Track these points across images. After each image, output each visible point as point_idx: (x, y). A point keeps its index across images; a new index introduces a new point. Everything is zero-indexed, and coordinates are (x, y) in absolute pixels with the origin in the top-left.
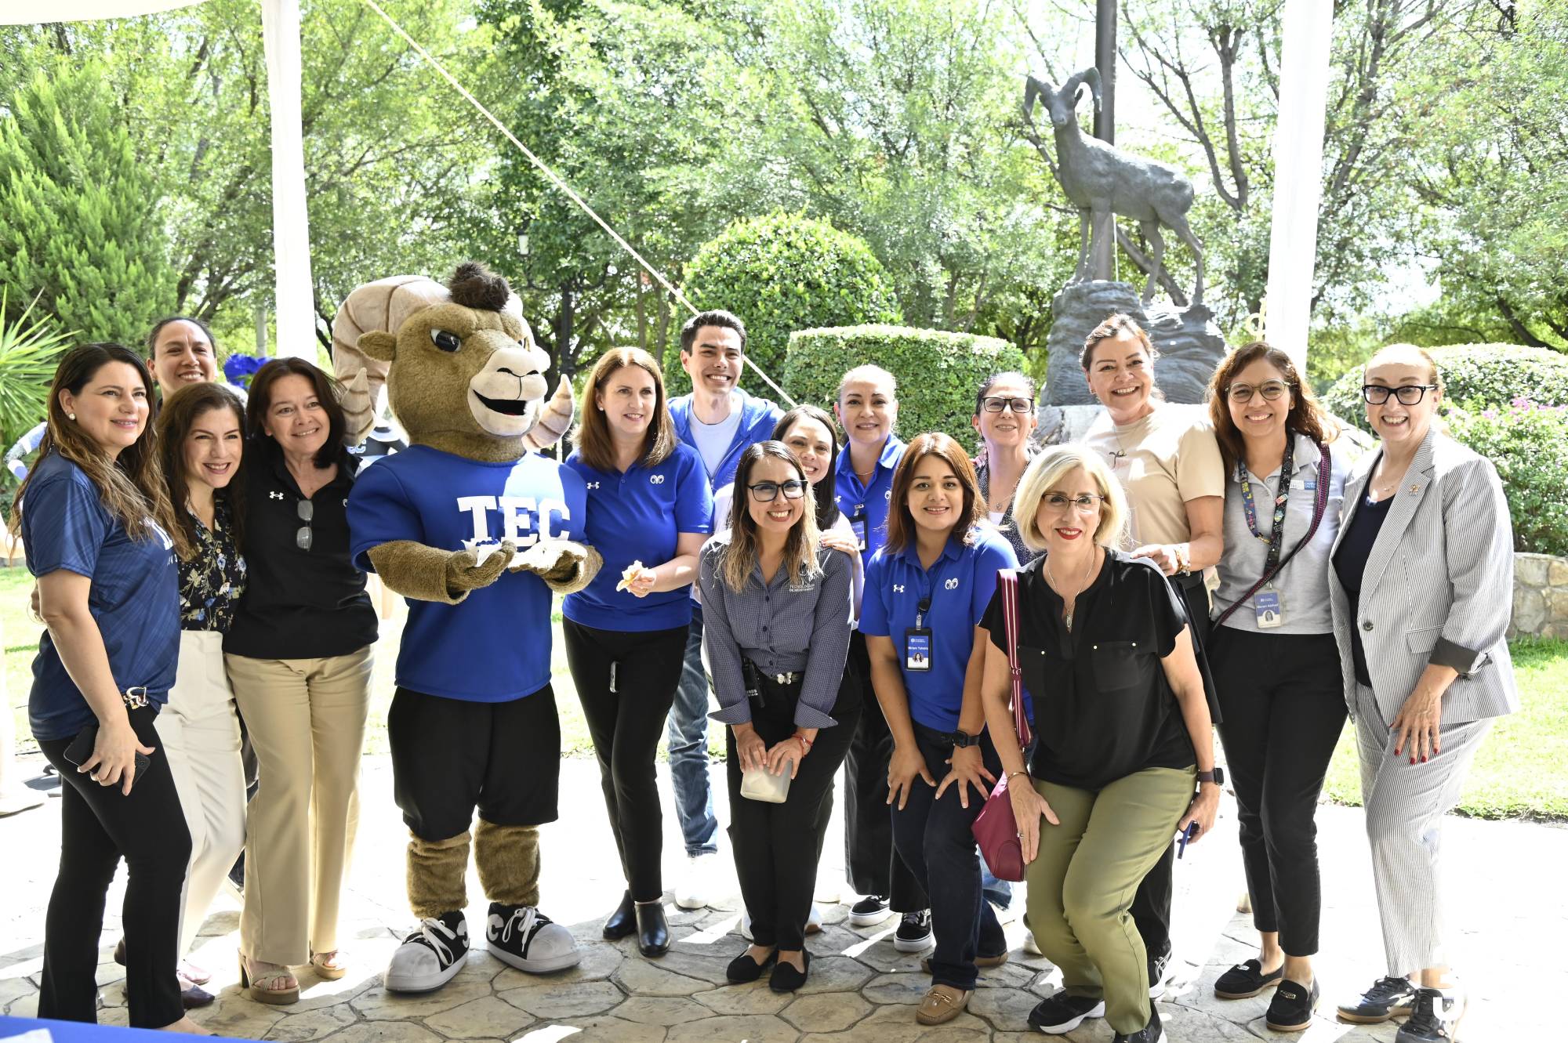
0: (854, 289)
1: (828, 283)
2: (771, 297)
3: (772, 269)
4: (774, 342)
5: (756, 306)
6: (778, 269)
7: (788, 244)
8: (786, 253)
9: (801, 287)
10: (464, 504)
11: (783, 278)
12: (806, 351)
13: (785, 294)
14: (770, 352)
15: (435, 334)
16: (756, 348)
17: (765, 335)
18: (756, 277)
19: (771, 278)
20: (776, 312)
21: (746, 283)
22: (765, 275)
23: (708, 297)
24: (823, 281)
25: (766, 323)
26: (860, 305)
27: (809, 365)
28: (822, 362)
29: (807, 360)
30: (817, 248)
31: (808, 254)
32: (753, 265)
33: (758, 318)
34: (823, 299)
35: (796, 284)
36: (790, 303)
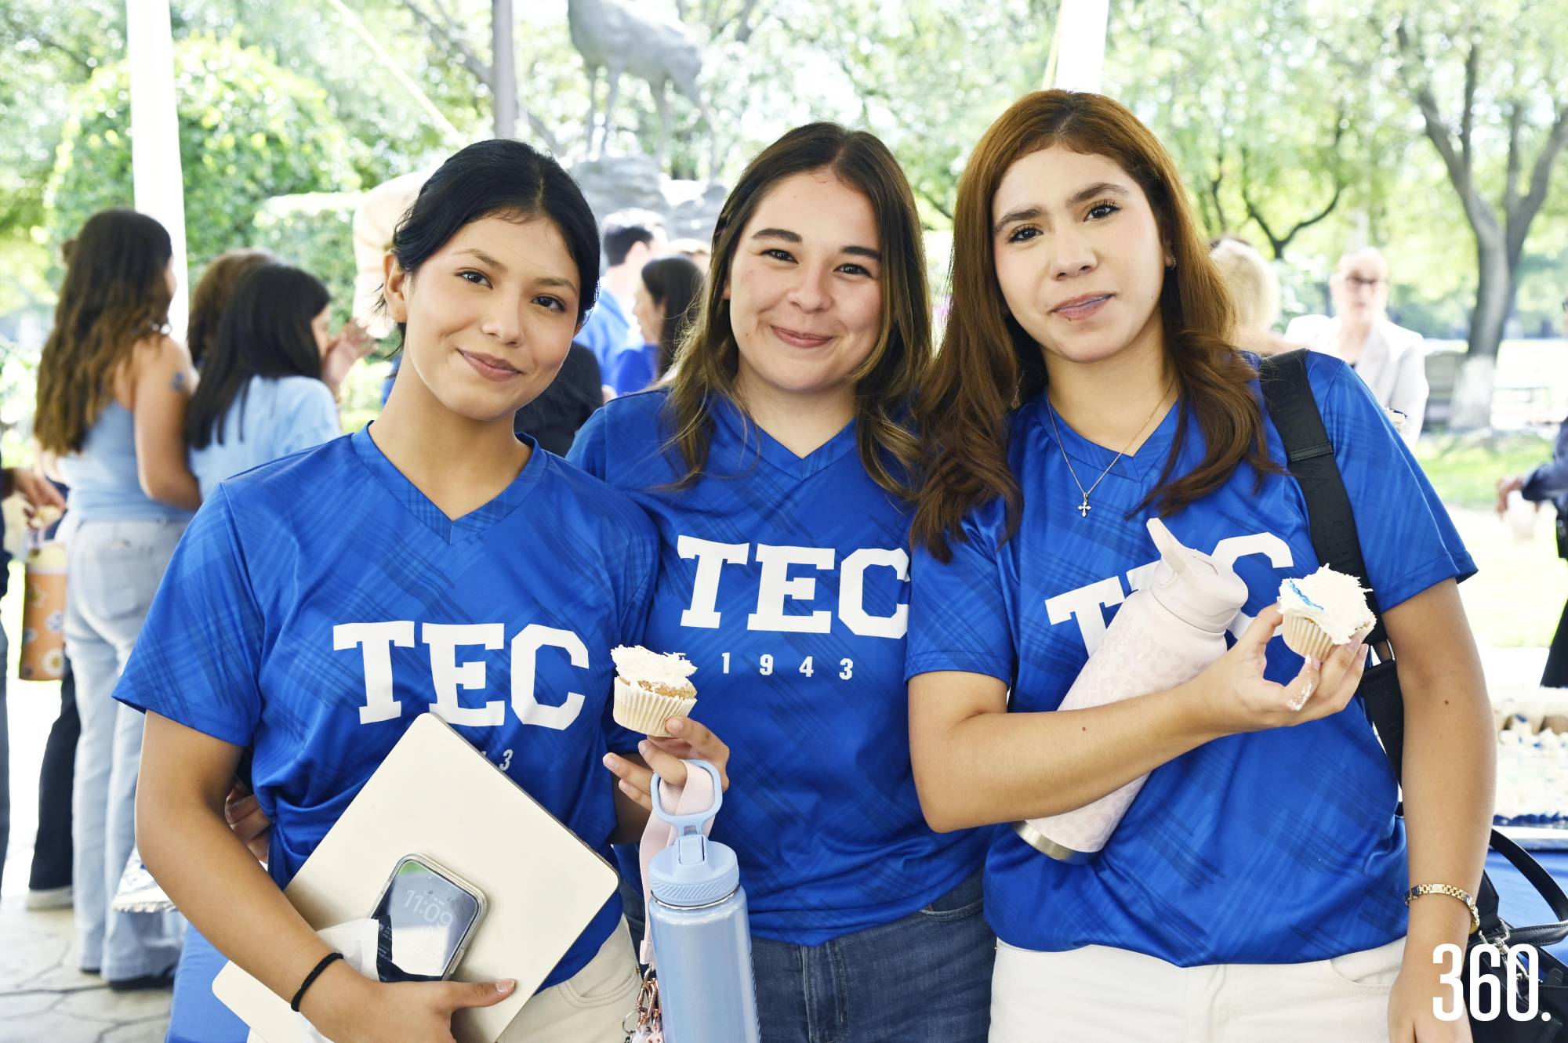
1: (290, 137)
2: (221, 153)
3: (216, 115)
4: (229, 208)
6: (224, 115)
7: (227, 83)
8: (230, 96)
9: (259, 140)
13: (237, 147)
14: (226, 222)
19: (216, 127)
20: (231, 170)
22: (207, 123)
25: (217, 184)
26: (323, 167)
30: (266, 91)
31: (257, 98)
34: (285, 157)
35: (250, 134)
36: (247, 159)
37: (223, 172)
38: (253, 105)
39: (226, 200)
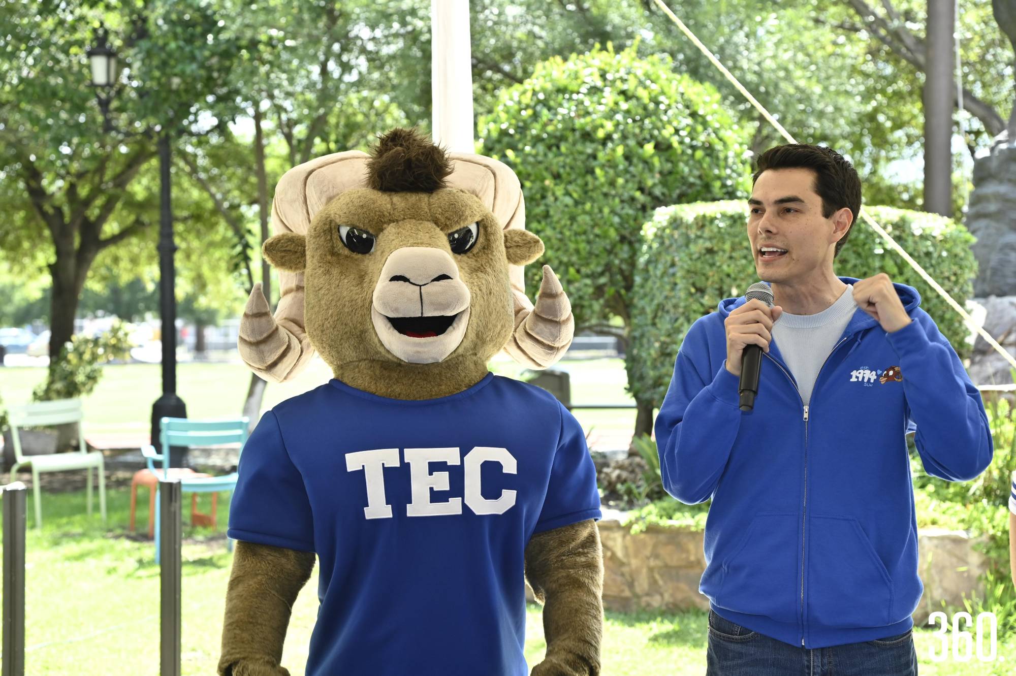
0: (709, 150)
1: (681, 143)
2: (611, 164)
3: (609, 126)
4: (616, 220)
5: (591, 172)
6: (617, 125)
7: (623, 93)
8: (624, 106)
9: (649, 148)
10: (354, 461)
11: (624, 137)
12: (707, 233)
13: (627, 157)
14: (613, 233)
15: (344, 231)
16: (593, 227)
17: (606, 210)
18: (587, 136)
19: (609, 137)
20: (620, 181)
21: (574, 144)
22: (601, 134)
23: (524, 162)
24: (675, 141)
25: (606, 195)
26: (716, 172)
27: (710, 251)
28: (727, 246)
29: (708, 245)
30: (661, 98)
31: (652, 106)
32: (582, 121)
33: (595, 189)
34: (675, 164)
35: (641, 145)
36: (636, 169)
37: (612, 184)
38: (647, 114)
39: (613, 212)
